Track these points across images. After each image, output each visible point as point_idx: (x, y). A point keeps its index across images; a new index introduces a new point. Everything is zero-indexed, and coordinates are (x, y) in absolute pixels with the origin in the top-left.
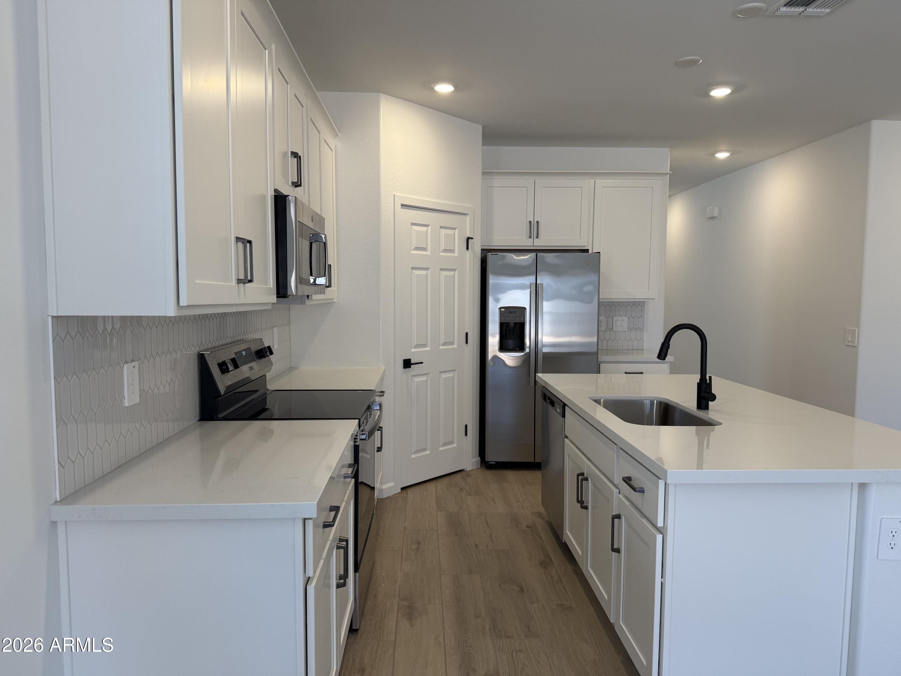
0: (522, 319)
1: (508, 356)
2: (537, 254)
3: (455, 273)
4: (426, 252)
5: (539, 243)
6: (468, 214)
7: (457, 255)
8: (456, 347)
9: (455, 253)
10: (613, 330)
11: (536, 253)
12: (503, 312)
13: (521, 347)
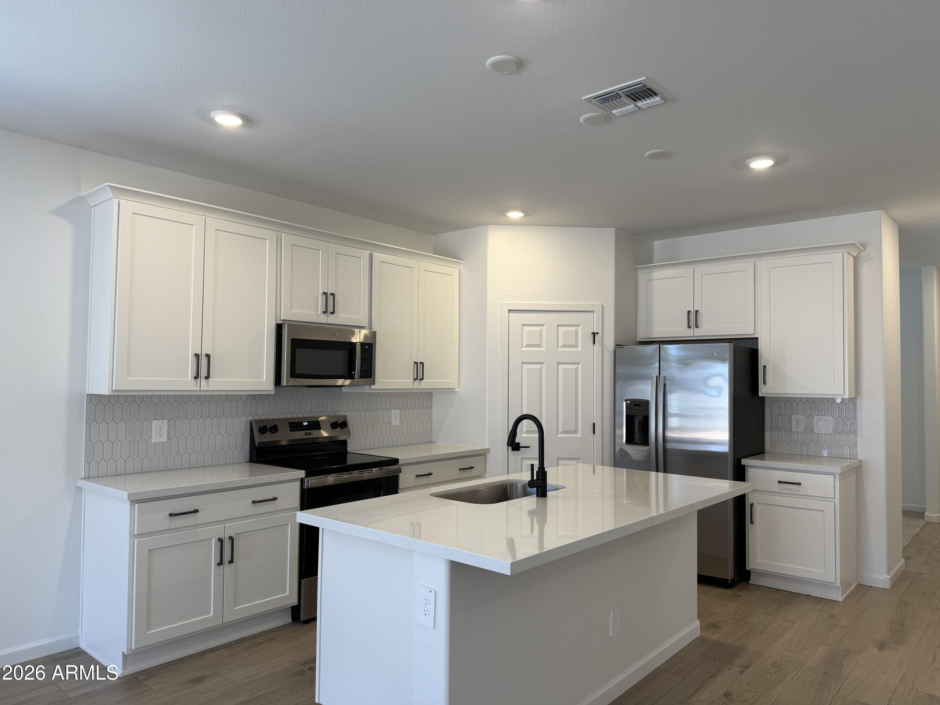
0: (646, 412)
1: (634, 450)
2: (660, 346)
3: (578, 366)
4: (541, 348)
5: (699, 333)
6: (595, 311)
7: (581, 350)
8: (580, 436)
9: (578, 348)
10: (813, 431)
11: (658, 345)
12: (628, 405)
13: (645, 441)
